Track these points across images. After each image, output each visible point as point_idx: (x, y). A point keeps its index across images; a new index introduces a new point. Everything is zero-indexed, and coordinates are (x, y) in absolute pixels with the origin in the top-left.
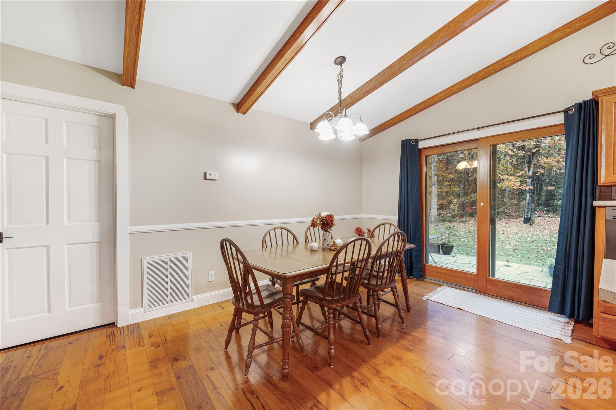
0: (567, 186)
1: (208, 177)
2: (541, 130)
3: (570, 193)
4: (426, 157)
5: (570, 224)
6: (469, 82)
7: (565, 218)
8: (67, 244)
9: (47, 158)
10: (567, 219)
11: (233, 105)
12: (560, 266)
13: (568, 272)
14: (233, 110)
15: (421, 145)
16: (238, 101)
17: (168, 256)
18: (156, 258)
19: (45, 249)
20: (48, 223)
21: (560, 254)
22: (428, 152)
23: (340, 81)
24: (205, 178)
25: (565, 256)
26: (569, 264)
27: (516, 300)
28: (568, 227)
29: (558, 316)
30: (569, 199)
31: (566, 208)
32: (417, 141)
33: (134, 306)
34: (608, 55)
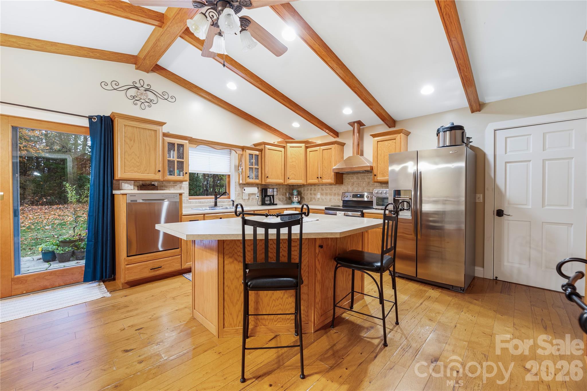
0: (94, 178)
2: (69, 126)
3: (96, 184)
5: (97, 208)
7: (93, 204)
10: (95, 204)
12: (91, 243)
13: (97, 245)
21: (91, 233)
25: (95, 234)
26: (97, 239)
27: (50, 287)
28: (96, 210)
29: (90, 284)
30: (96, 188)
31: (94, 196)
34: (115, 89)
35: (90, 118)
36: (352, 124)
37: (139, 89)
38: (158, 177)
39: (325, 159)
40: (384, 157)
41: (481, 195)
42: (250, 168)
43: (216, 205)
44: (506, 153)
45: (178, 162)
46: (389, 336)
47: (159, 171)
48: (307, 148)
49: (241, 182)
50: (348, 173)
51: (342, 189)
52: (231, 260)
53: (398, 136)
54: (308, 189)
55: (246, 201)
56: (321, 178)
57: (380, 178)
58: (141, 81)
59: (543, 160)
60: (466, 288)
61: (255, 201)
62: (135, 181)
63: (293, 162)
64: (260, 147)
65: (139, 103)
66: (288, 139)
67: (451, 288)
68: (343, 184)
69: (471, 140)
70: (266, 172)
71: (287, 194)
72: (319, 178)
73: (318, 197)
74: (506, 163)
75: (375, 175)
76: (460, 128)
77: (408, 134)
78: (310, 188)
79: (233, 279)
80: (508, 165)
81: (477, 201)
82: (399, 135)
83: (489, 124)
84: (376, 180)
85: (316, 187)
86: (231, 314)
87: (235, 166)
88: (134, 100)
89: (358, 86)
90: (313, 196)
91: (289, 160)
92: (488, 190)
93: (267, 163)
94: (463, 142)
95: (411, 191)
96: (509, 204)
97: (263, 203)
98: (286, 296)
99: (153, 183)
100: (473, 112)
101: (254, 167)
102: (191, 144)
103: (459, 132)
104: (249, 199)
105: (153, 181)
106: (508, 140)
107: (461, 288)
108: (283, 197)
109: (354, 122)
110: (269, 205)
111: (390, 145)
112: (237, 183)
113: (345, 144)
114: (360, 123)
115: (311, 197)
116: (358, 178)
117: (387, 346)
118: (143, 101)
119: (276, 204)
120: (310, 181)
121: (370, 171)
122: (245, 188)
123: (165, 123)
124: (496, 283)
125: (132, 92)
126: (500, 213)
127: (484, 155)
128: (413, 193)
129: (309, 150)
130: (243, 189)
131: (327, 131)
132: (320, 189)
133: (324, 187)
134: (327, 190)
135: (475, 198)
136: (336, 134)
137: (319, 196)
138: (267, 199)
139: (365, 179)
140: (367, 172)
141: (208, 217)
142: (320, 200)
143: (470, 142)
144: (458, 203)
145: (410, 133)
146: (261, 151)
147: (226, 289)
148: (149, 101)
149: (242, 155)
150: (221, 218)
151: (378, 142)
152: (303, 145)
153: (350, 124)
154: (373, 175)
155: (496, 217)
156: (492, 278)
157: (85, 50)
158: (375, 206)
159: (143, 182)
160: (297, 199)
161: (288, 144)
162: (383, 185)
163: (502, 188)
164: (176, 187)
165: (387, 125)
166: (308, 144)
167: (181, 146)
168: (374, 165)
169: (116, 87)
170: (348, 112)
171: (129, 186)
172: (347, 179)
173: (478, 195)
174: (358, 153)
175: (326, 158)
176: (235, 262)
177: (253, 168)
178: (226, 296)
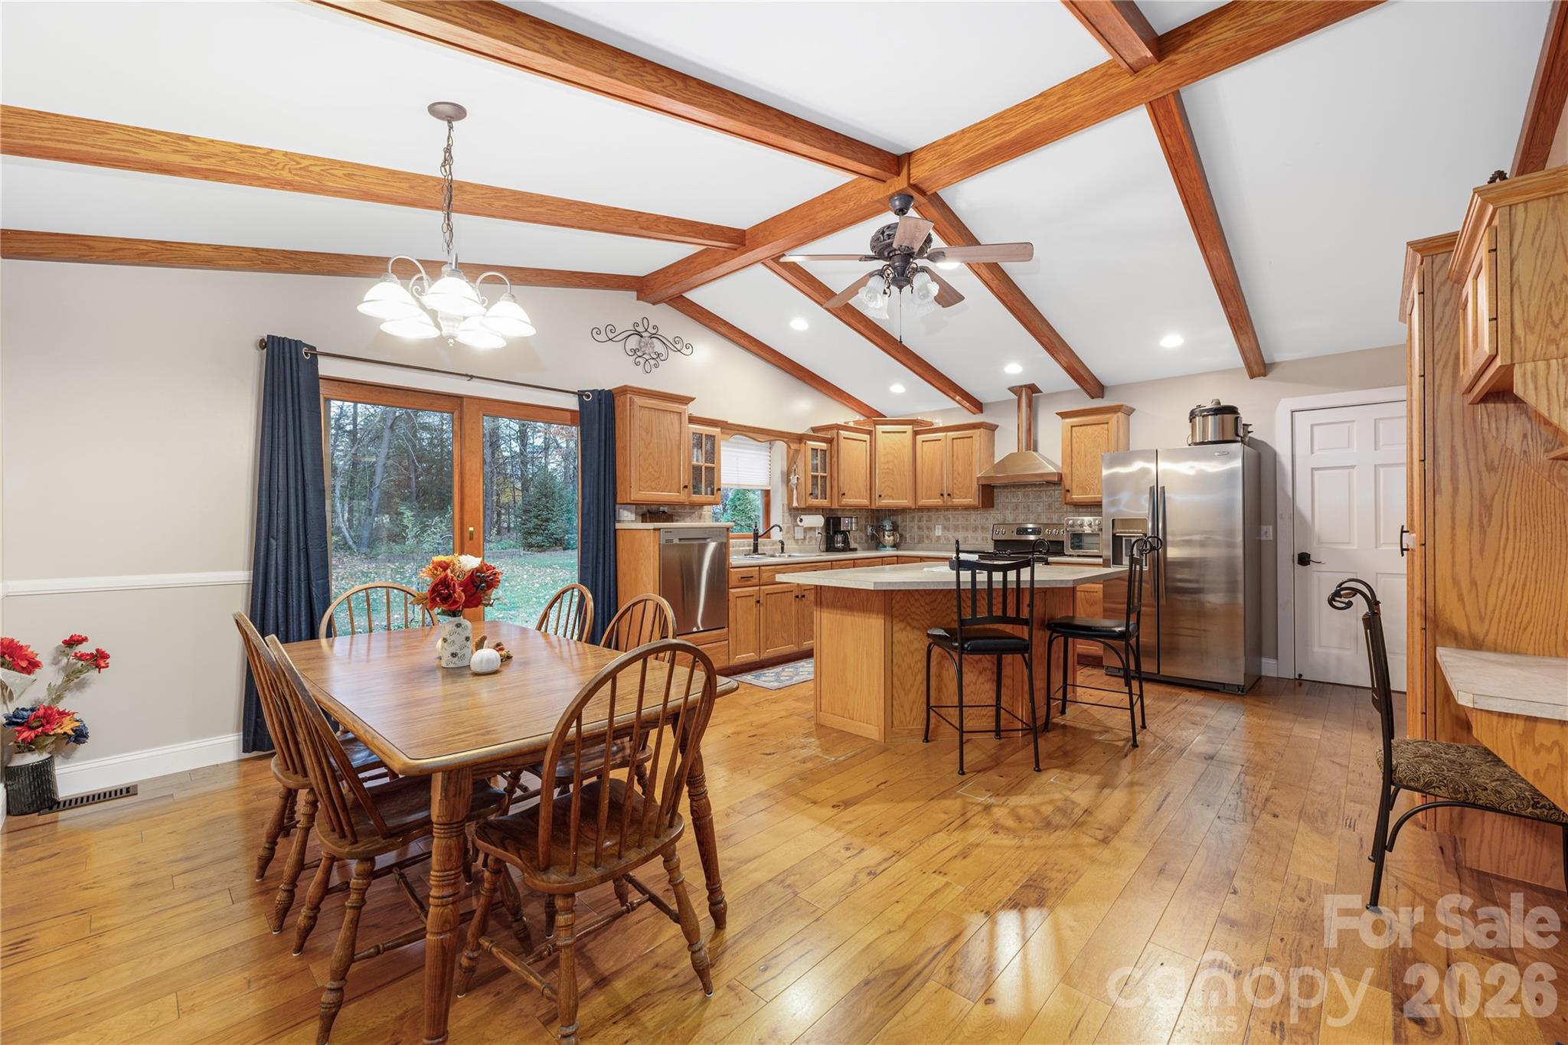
32: (315, 352)
34: (611, 339)
35: (580, 394)
36: (1016, 390)
37: (642, 337)
38: (682, 497)
39: (957, 458)
40: (1085, 456)
41: (1271, 528)
42: (812, 476)
43: (756, 550)
44: (1312, 453)
45: (706, 468)
46: (1138, 738)
47: (686, 487)
48: (916, 433)
49: (795, 504)
50: (1005, 486)
51: (992, 517)
52: (902, 625)
53: (1113, 418)
54: (913, 518)
55: (800, 541)
56: (949, 495)
57: (1077, 496)
58: (645, 321)
59: (1375, 466)
60: (1248, 687)
61: (814, 542)
62: (637, 505)
63: (888, 462)
64: (829, 435)
65: (642, 361)
66: (874, 416)
67: (1221, 689)
68: (993, 506)
69: (1250, 429)
70: (841, 484)
71: (869, 529)
72: (945, 496)
73: (937, 534)
74: (1313, 469)
75: (1068, 491)
76: (1232, 410)
77: (1130, 411)
78: (917, 515)
79: (905, 654)
80: (1316, 473)
81: (1263, 538)
82: (1115, 416)
83: (1283, 400)
84: (1068, 500)
85: (932, 514)
86: (902, 707)
87: (782, 472)
88: (635, 356)
89: (1048, 333)
90: (925, 532)
91: (880, 459)
92: (1282, 518)
93: (842, 467)
94: (1237, 435)
95: (1145, 521)
96: (1320, 542)
97: (830, 547)
98: (981, 680)
99: (662, 509)
100: (1252, 376)
101: (820, 474)
102: (726, 433)
103: (1229, 418)
104: (805, 539)
105: (660, 505)
106: (1316, 429)
107: (1238, 686)
108: (861, 534)
109: (1021, 387)
110: (843, 550)
111: (1096, 433)
112: (786, 506)
113: (997, 426)
114: (1033, 389)
115: (920, 533)
116: (1026, 496)
117: (1137, 746)
118: (648, 357)
119: (855, 550)
120: (924, 502)
121: (1056, 482)
122: (802, 517)
123: (693, 399)
124: (1300, 684)
125: (633, 342)
126: (1304, 559)
127: (1275, 454)
128: (1150, 525)
129: (920, 438)
130: (798, 519)
131: (958, 398)
132: (942, 517)
133: (950, 514)
134: (958, 520)
135: (1259, 534)
136: (978, 406)
137: (938, 532)
138: (839, 538)
139: (1041, 498)
140: (1049, 483)
141: (765, 571)
142: (943, 541)
143: (1249, 432)
144: (1231, 545)
145: (1134, 410)
146: (830, 441)
147: (895, 669)
148: (655, 357)
149: (797, 451)
151: (1072, 427)
152: (909, 428)
153: (1011, 389)
154: (1063, 491)
155: (1298, 567)
156: (1292, 677)
157: (578, 277)
158: (1068, 550)
159: (649, 508)
160: (892, 538)
161: (878, 427)
162: (1081, 510)
163: (1308, 514)
165: (1089, 394)
166: (920, 427)
167: (711, 438)
168: (1066, 471)
169: (611, 336)
170: (1015, 370)
171: (629, 514)
172: (1001, 498)
173: (1264, 528)
174: (1028, 448)
175: (960, 456)
176: (908, 628)
177: (817, 477)
178: (895, 679)
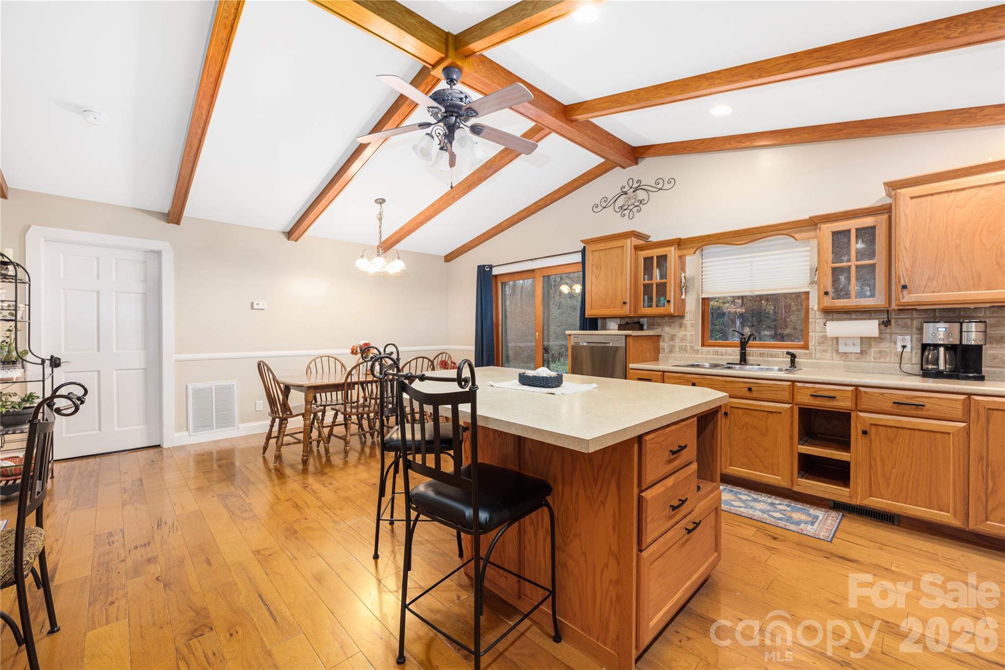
1: (255, 306)
4: (502, 283)
6: (525, 213)
8: (116, 370)
9: (98, 292)
11: (284, 233)
14: (284, 238)
15: (496, 271)
16: (288, 230)
17: (213, 384)
18: (201, 385)
19: (96, 374)
20: (99, 350)
22: (504, 279)
23: (380, 220)
24: (252, 308)
32: (491, 267)
33: (179, 429)
34: (605, 207)
37: (627, 194)
43: (743, 359)
45: (657, 284)
47: (624, 303)
58: (630, 181)
70: (901, 272)
88: (622, 211)
93: (905, 244)
102: (683, 249)
118: (631, 207)
125: (621, 201)
141: (669, 378)
146: (886, 211)
148: (638, 204)
150: (694, 384)
164: (673, 324)
169: (605, 205)
177: (849, 267)
